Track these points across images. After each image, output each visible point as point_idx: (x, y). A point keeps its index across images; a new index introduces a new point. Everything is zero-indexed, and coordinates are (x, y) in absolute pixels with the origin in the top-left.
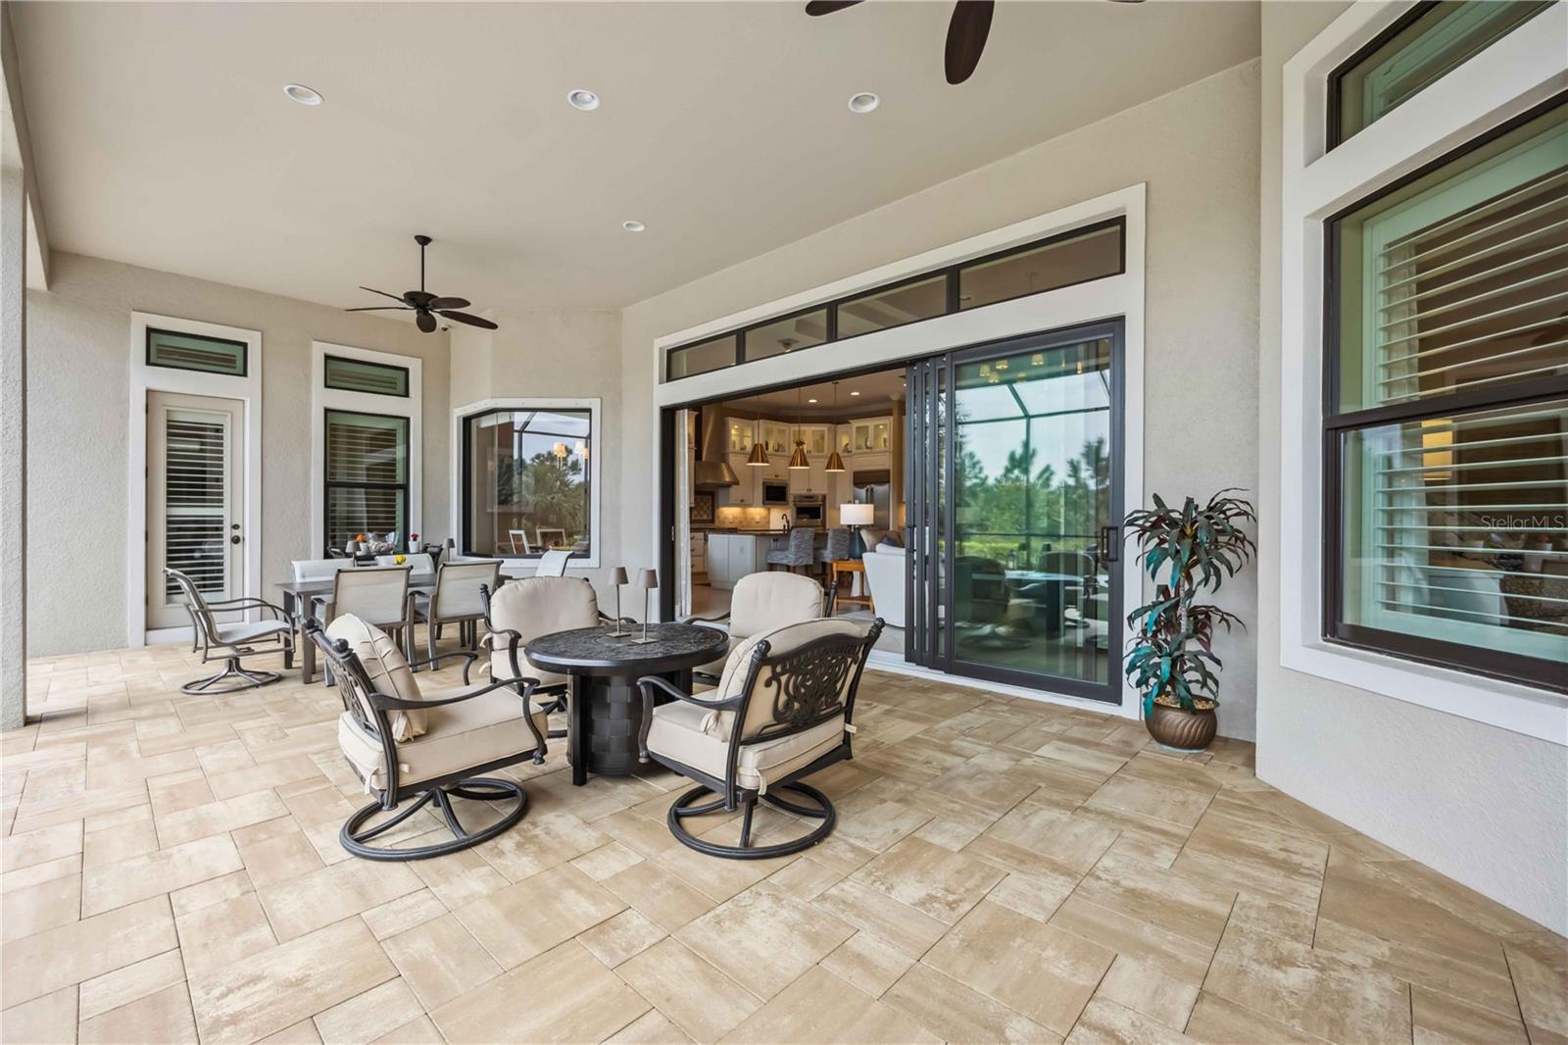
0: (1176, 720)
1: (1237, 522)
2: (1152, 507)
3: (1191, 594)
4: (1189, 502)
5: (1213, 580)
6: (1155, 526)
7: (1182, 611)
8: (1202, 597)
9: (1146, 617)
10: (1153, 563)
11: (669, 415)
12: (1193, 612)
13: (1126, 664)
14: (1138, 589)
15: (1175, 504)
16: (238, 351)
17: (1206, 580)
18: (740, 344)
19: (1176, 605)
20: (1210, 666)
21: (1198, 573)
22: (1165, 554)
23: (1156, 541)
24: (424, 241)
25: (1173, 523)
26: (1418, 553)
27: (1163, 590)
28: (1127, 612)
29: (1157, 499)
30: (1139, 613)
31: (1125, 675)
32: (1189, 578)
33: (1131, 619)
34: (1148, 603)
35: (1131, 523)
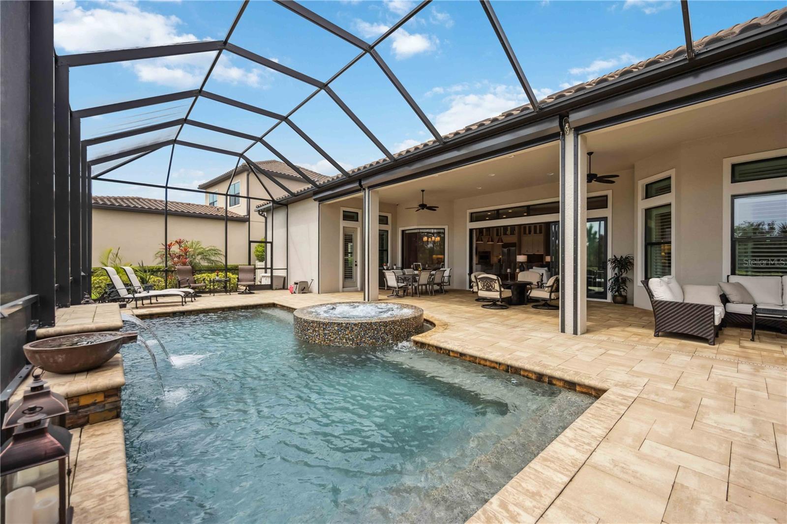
0: (619, 298)
1: (631, 261)
2: (614, 258)
3: (622, 275)
4: (622, 257)
5: (626, 272)
6: (614, 261)
7: (620, 278)
8: (624, 275)
9: (612, 279)
10: (614, 268)
11: (471, 230)
12: (622, 278)
13: (608, 288)
14: (610, 274)
15: (619, 257)
16: (355, 215)
17: (624, 271)
18: (497, 214)
19: (619, 277)
20: (625, 288)
21: (623, 270)
22: (616, 267)
23: (614, 264)
24: (423, 191)
25: (618, 261)
26: (660, 266)
27: (616, 274)
28: (608, 279)
29: (615, 256)
30: (611, 279)
31: (608, 290)
32: (621, 272)
33: (609, 280)
34: (613, 277)
35: (609, 261)
